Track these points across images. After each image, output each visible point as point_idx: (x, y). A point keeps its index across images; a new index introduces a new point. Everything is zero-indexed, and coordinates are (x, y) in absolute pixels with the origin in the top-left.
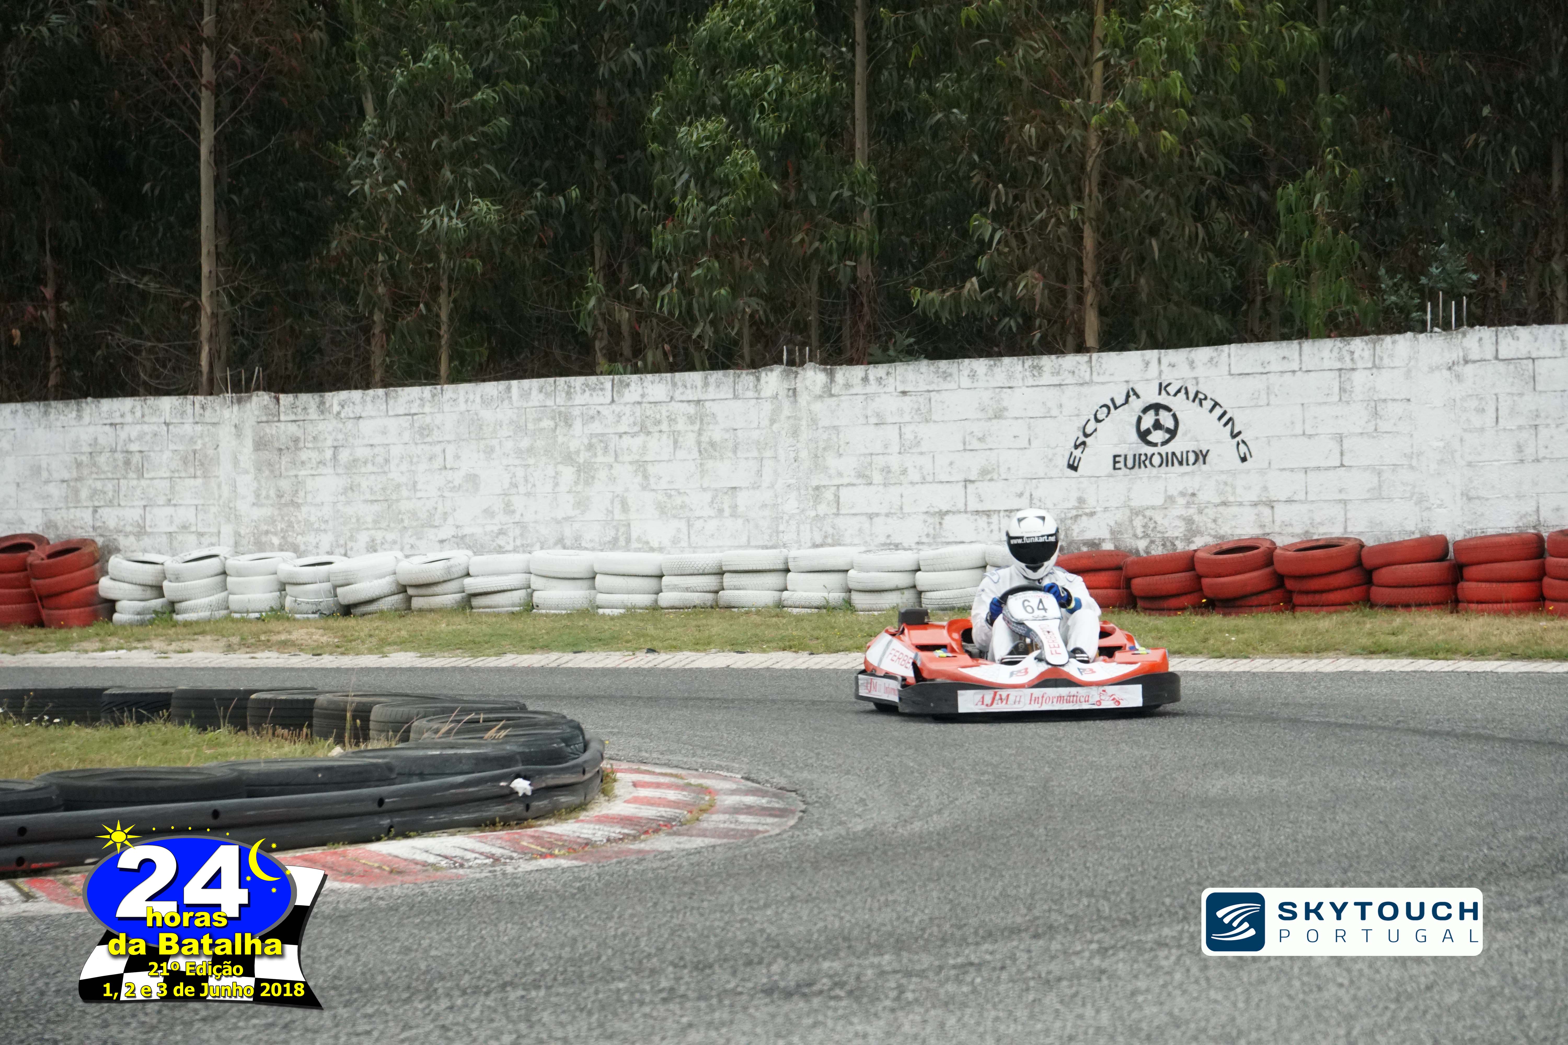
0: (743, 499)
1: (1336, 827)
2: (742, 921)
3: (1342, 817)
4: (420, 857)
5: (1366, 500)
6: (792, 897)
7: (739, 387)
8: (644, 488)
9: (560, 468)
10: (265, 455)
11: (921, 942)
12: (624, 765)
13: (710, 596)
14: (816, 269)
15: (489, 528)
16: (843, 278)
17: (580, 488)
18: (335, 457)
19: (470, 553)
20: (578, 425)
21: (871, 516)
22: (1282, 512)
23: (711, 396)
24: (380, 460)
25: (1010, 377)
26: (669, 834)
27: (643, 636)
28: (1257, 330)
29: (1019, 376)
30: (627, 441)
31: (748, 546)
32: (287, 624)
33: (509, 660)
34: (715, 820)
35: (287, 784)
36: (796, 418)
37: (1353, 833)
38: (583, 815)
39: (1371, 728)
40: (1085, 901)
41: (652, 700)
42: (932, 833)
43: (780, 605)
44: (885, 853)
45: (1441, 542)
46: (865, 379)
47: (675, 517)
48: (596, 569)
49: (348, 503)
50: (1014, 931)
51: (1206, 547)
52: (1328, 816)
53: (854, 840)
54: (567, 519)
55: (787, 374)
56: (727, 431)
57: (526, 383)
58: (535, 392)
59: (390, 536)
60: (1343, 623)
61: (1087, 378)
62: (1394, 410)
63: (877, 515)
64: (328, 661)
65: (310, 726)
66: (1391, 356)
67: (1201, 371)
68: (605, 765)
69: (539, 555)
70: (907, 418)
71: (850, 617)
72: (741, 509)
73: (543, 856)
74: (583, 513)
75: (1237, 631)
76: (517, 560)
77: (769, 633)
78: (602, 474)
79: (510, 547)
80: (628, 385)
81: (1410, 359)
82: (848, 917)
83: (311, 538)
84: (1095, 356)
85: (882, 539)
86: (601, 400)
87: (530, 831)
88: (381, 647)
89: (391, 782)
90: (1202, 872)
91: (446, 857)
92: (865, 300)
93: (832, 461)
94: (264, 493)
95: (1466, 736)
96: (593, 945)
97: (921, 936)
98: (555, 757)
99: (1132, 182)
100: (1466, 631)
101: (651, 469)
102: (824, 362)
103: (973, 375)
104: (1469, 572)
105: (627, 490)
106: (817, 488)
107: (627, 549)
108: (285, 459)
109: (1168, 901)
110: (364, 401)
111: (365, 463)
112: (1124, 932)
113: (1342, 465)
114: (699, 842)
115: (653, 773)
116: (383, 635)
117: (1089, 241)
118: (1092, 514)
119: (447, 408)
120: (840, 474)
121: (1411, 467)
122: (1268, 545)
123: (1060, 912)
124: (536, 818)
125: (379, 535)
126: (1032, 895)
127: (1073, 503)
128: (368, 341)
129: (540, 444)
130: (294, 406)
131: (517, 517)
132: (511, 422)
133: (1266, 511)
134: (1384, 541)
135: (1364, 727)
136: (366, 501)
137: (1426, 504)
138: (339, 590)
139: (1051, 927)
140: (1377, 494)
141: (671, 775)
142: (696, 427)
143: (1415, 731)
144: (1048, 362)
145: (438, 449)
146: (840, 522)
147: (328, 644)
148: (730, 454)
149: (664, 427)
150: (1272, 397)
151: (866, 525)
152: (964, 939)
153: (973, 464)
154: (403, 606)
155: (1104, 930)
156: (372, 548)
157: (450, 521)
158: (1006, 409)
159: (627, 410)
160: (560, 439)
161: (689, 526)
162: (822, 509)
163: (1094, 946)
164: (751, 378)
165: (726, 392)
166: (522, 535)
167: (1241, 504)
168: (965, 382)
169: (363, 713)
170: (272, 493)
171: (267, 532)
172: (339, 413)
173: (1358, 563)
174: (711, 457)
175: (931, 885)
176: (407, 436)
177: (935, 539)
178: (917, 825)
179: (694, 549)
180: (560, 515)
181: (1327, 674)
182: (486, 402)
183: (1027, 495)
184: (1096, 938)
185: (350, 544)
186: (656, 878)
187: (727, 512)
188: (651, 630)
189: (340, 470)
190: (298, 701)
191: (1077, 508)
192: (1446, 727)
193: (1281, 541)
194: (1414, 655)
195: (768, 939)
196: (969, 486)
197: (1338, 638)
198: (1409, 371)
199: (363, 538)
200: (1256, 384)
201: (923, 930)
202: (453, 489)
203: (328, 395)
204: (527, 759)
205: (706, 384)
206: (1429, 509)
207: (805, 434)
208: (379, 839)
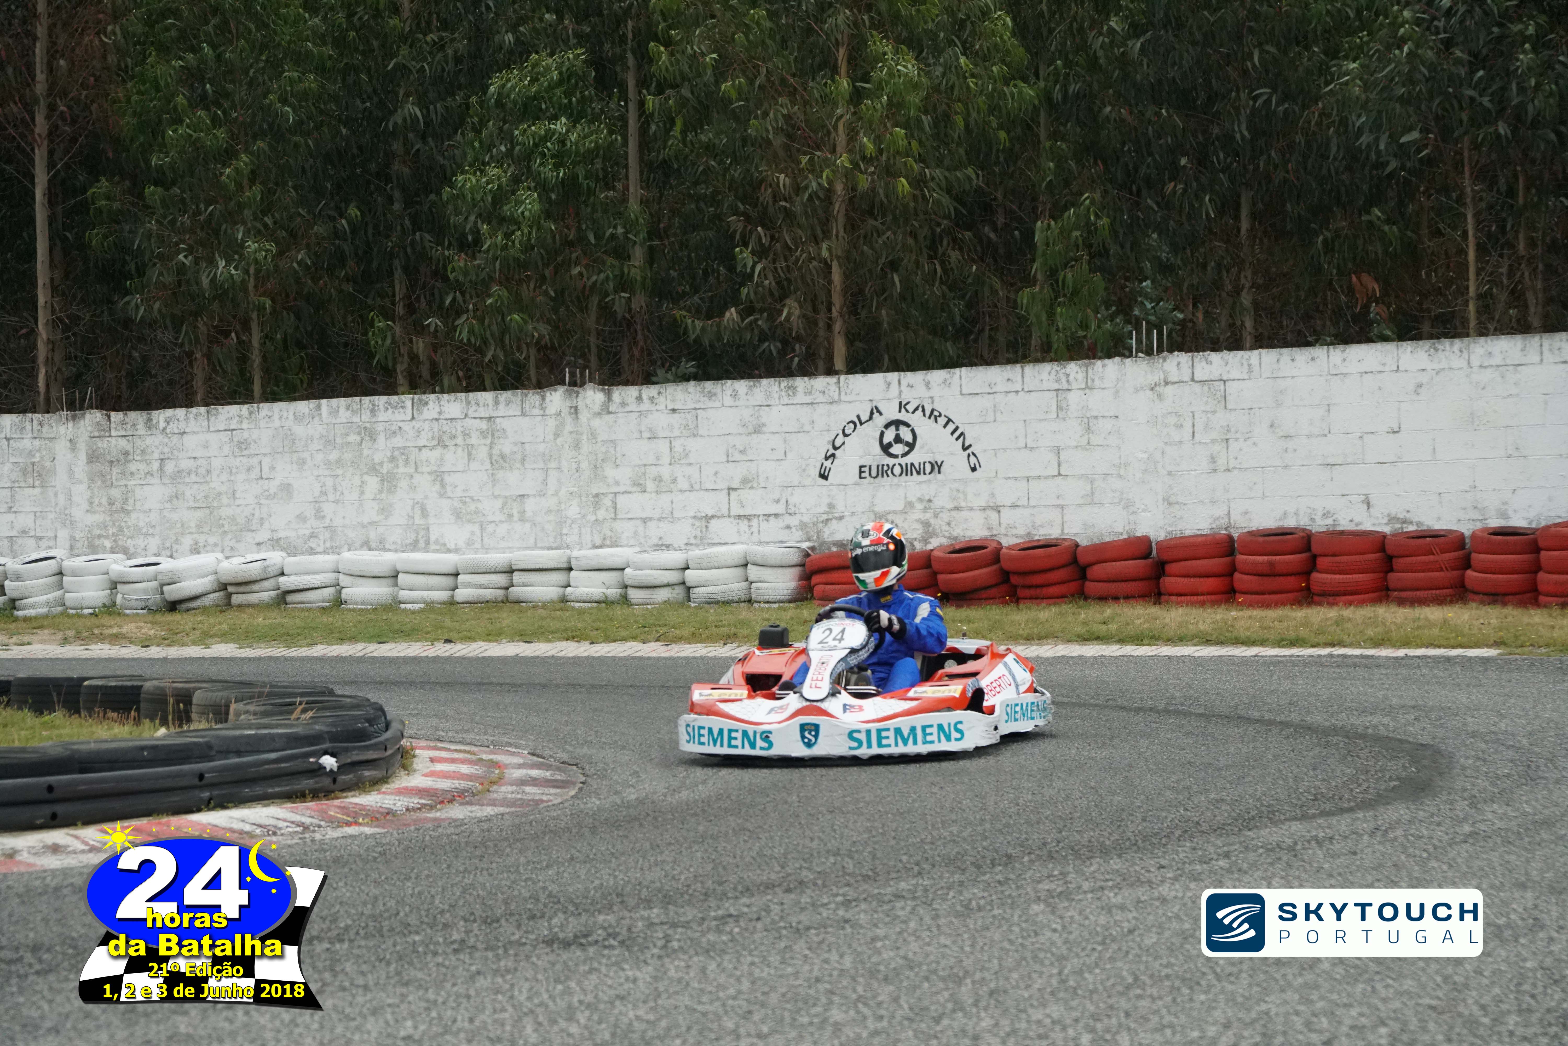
0: (530, 505)
1: (1052, 792)
2: (526, 880)
3: (1058, 784)
4: (237, 826)
5: (1080, 505)
6: (572, 859)
7: (527, 405)
8: (442, 495)
9: (366, 477)
10: (98, 467)
11: (686, 897)
12: (423, 743)
13: (501, 592)
14: (595, 300)
15: (301, 532)
16: (619, 308)
17: (383, 495)
18: (161, 469)
19: (284, 554)
20: (381, 439)
21: (645, 521)
22: (1008, 516)
23: (501, 413)
24: (202, 471)
25: (768, 396)
26: (462, 804)
27: (442, 627)
28: (986, 355)
29: (776, 396)
30: (425, 454)
31: (535, 547)
32: (118, 619)
33: (320, 650)
34: (505, 791)
35: (116, 761)
36: (577, 433)
37: (1067, 797)
38: (385, 788)
39: (1084, 705)
40: (832, 859)
41: (448, 685)
42: (696, 801)
43: (564, 600)
44: (655, 818)
45: (1145, 542)
46: (639, 399)
47: (469, 521)
48: (399, 568)
49: (174, 509)
50: (769, 886)
51: (941, 547)
52: (1046, 783)
53: (628, 807)
54: (371, 523)
55: (568, 394)
56: (515, 444)
57: (334, 402)
58: (342, 410)
59: (212, 540)
60: (1060, 614)
61: (836, 397)
62: (1106, 425)
63: (651, 519)
64: (155, 652)
65: (138, 710)
66: (1102, 378)
67: (936, 391)
68: (404, 742)
69: (347, 555)
70: (677, 433)
71: (626, 611)
72: (529, 514)
73: (349, 824)
74: (387, 518)
75: (969, 621)
76: (326, 560)
77: (554, 625)
78: (403, 484)
79: (321, 549)
80: (427, 403)
81: (1118, 380)
82: (621, 876)
83: (140, 542)
84: (843, 377)
85: (655, 541)
86: (402, 417)
87: (337, 802)
88: (204, 639)
89: (211, 759)
90: (935, 833)
91: (260, 826)
92: (638, 327)
93: (610, 472)
94: (97, 501)
95: (1167, 712)
96: (392, 903)
97: (687, 892)
98: (360, 736)
99: (874, 223)
100: (1167, 620)
101: (448, 479)
102: (602, 383)
103: (735, 395)
104: (1171, 568)
105: (426, 497)
106: (597, 495)
107: (426, 550)
108: (115, 471)
109: (904, 858)
110: (187, 418)
111: (189, 473)
112: (866, 886)
113: (1059, 474)
114: (489, 811)
115: (449, 750)
116: (205, 628)
117: (837, 276)
118: (841, 518)
119: (262, 424)
120: (617, 483)
121: (1120, 476)
122: (995, 545)
123: (809, 869)
124: (343, 790)
125: (202, 539)
126: (785, 855)
127: (824, 508)
128: (191, 364)
129: (348, 456)
130: (123, 423)
131: (327, 522)
132: (321, 437)
133: (994, 515)
134: (1096, 541)
135: (1078, 705)
136: (189, 508)
137: (1132, 509)
138: (165, 588)
139: (801, 883)
140: (1090, 500)
141: (465, 752)
142: (488, 441)
143: (1123, 708)
144: (801, 383)
145: (255, 461)
146: (618, 526)
147: (155, 637)
148: (518, 465)
149: (459, 440)
150: (998, 414)
151: (641, 529)
152: (724, 894)
153: (736, 473)
154: (224, 602)
155: (848, 885)
156: (196, 550)
157: (266, 525)
158: (764, 425)
159: (426, 426)
160: (366, 452)
161: (482, 529)
162: (601, 514)
163: (839, 899)
164: (537, 397)
165: (515, 410)
166: (331, 538)
167: (971, 509)
168: (728, 401)
169: (185, 698)
170: (104, 501)
171: (100, 537)
172: (164, 429)
173: (1074, 560)
174: (502, 468)
175: (696, 847)
176: (226, 450)
177: (702, 541)
178: (684, 795)
179: (487, 550)
180: (366, 520)
181: (1047, 659)
182: (298, 418)
183: (783, 501)
184: (841, 891)
185: (175, 547)
186: (450, 844)
187: (516, 518)
188: (447, 622)
189: (166, 481)
190: (126, 687)
191: (827, 513)
192: (1149, 704)
193: (1006, 542)
194: (1122, 641)
195: (550, 895)
196: (732, 493)
197: (1057, 626)
198: (1117, 392)
199: (187, 541)
200: (985, 402)
201: (688, 886)
202: (268, 497)
203: (155, 413)
204: (334, 737)
205: (497, 403)
206: (1134, 513)
207: (586, 447)
208: (199, 810)
